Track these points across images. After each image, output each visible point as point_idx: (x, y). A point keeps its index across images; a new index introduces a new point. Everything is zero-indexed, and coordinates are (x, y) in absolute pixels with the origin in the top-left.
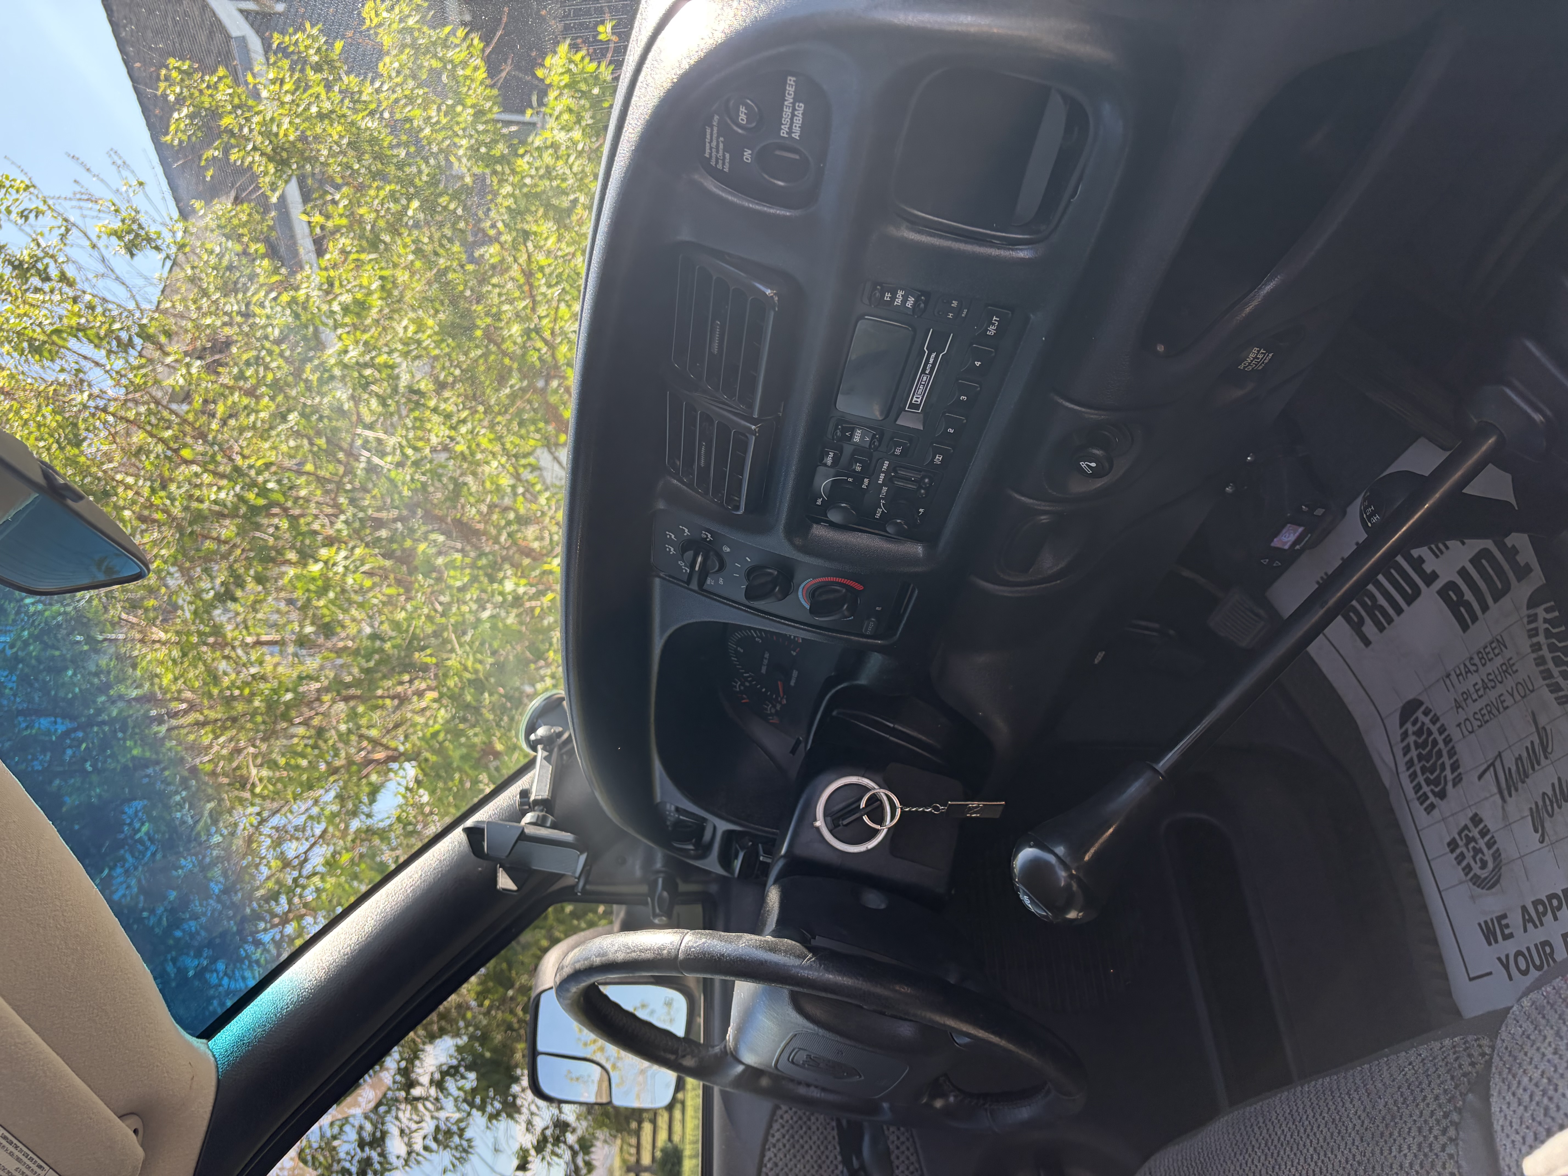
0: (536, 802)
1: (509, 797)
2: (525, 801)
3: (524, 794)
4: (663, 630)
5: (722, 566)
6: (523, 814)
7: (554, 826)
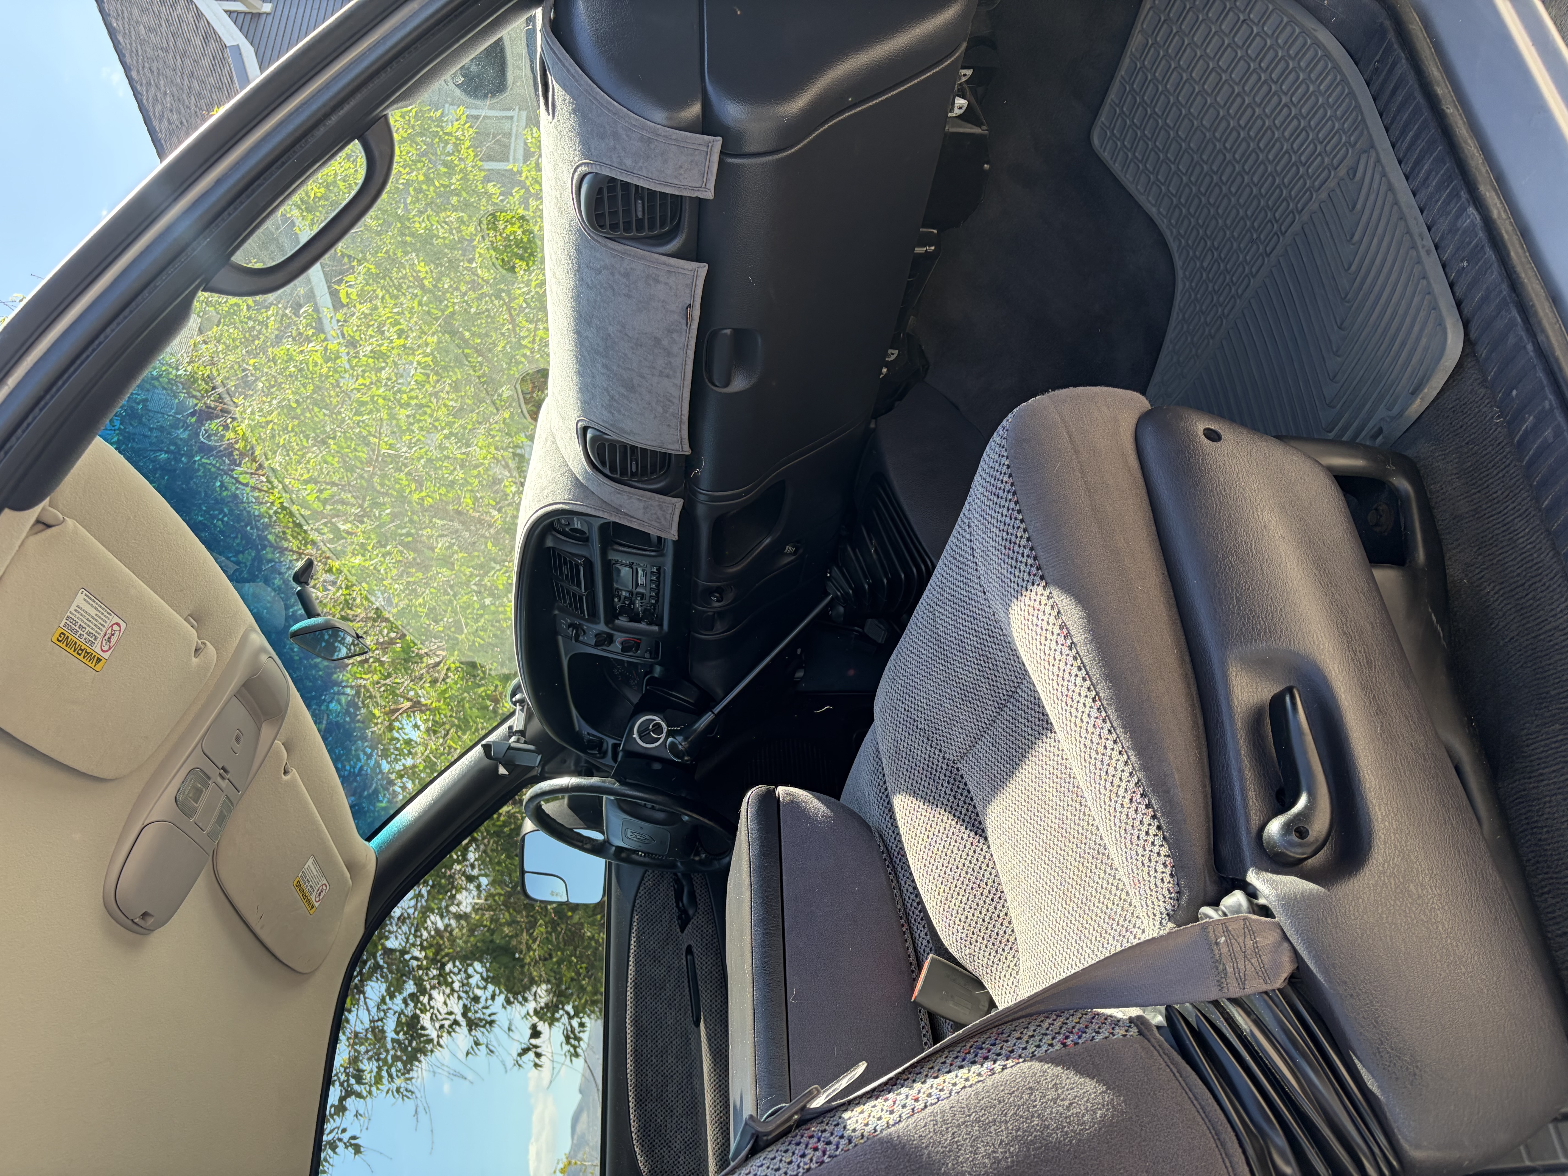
0: (516, 732)
1: (503, 730)
2: (511, 732)
3: (510, 728)
4: (566, 655)
5: (585, 633)
6: (510, 737)
7: (525, 742)
